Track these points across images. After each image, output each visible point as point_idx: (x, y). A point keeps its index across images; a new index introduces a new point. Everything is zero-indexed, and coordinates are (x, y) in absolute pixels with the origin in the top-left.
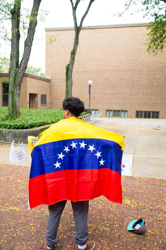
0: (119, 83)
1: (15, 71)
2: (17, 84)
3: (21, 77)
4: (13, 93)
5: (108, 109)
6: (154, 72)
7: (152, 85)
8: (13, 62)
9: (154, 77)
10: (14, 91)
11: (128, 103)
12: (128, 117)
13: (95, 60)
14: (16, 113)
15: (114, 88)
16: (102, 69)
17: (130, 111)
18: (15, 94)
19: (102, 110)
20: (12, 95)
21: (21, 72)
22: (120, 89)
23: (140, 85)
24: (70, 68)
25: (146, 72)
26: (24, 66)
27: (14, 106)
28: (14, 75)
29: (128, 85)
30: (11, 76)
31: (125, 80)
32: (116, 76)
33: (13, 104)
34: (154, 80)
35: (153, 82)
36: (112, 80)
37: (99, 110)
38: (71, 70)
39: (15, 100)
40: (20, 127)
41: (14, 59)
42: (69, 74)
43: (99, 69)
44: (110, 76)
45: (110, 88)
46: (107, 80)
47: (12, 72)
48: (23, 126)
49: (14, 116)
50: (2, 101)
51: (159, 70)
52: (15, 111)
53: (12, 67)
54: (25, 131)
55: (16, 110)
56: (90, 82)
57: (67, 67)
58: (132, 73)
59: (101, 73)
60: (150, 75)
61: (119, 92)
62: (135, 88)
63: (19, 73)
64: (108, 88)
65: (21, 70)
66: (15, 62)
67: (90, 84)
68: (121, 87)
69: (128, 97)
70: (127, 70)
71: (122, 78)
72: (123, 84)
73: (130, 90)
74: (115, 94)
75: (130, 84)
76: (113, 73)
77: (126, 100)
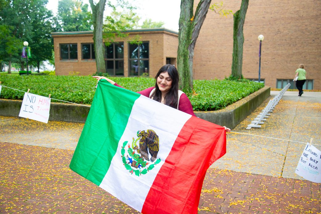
0: (298, 38)
1: (189, 21)
2: (191, 42)
3: (197, 31)
4: (185, 55)
5: (280, 78)
8: (186, 8)
10: (187, 53)
11: (314, 67)
12: (313, 90)
13: (261, 5)
14: (190, 86)
15: (291, 45)
16: (272, 18)
17: (316, 80)
18: (189, 57)
19: (271, 79)
20: (184, 59)
21: (198, 24)
22: (300, 46)
24: (241, 17)
26: (203, 13)
27: (187, 75)
28: (187, 29)
29: (313, 40)
30: (182, 30)
31: (309, 32)
32: (294, 28)
33: (185, 73)
36: (288, 34)
37: (265, 80)
38: (243, 20)
39: (188, 66)
40: (206, 108)
41: (187, 3)
42: (240, 26)
43: (266, 18)
44: (285, 28)
45: (284, 46)
46: (278, 34)
47: (184, 24)
48: (211, 105)
49: (186, 90)
50: (128, 69)
52: (187, 83)
53: (184, 16)
54: (216, 114)
55: (190, 81)
56: (261, 37)
57: (235, 15)
59: (270, 23)
61: (299, 52)
63: (195, 24)
64: (281, 46)
65: (197, 20)
66: (189, 9)
67: (261, 41)
68: (302, 44)
69: (314, 59)
70: (313, 17)
71: (305, 29)
72: (306, 39)
73: (317, 48)
74: (292, 55)
75: (318, 39)
76: (290, 23)
77: (310, 64)
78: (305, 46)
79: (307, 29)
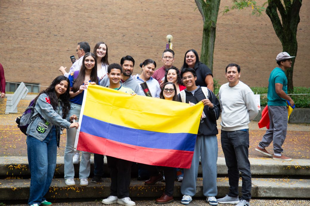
0: (19, 29)
6: (87, 12)
7: (85, 36)
9: (88, 22)
11: (40, 68)
22: (22, 40)
23: (62, 35)
25: (74, 12)
29: (38, 34)
31: (31, 23)
34: (88, 28)
35: (87, 31)
36: (6, 22)
51: (97, 9)
58: (46, 10)
60: (80, 17)
61: (21, 47)
62: (51, 40)
68: (24, 37)
69: (39, 58)
70: (35, 5)
71: (27, 18)
72: (29, 32)
73: (42, 44)
74: (12, 50)
75: (43, 32)
76: (6, 8)
77: (35, 64)
78: (27, 40)
79: (29, 19)
